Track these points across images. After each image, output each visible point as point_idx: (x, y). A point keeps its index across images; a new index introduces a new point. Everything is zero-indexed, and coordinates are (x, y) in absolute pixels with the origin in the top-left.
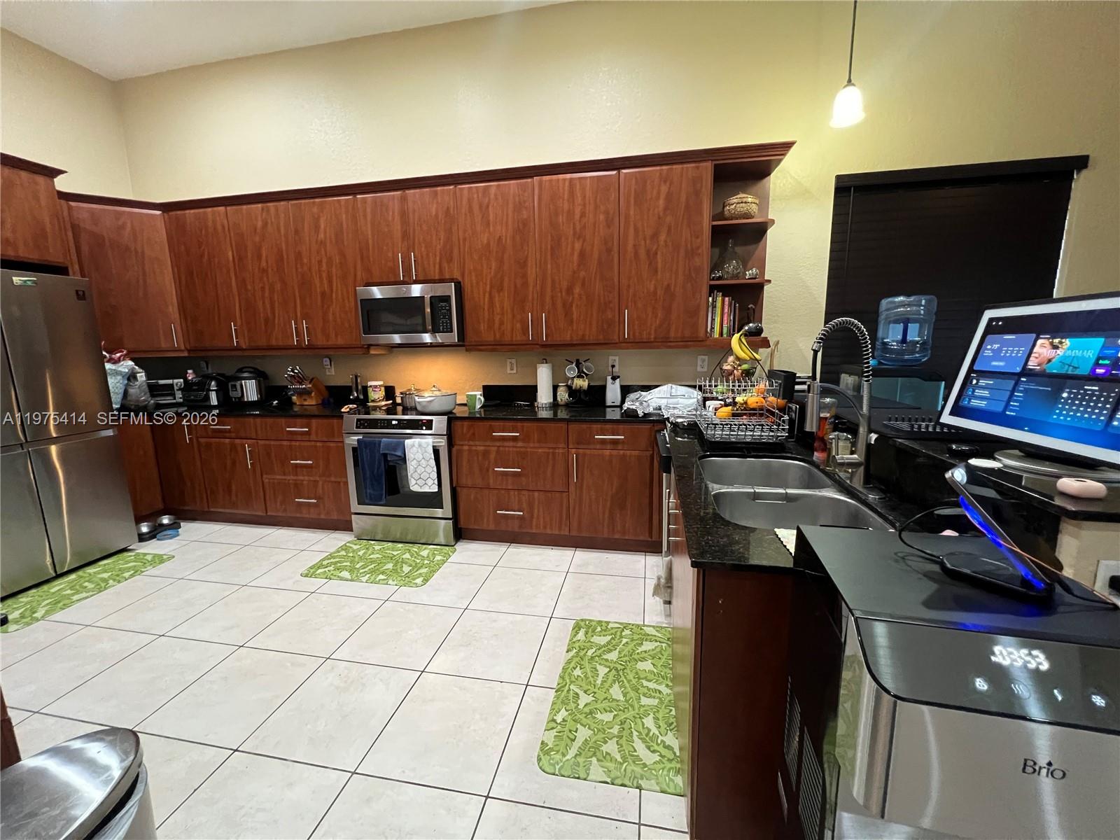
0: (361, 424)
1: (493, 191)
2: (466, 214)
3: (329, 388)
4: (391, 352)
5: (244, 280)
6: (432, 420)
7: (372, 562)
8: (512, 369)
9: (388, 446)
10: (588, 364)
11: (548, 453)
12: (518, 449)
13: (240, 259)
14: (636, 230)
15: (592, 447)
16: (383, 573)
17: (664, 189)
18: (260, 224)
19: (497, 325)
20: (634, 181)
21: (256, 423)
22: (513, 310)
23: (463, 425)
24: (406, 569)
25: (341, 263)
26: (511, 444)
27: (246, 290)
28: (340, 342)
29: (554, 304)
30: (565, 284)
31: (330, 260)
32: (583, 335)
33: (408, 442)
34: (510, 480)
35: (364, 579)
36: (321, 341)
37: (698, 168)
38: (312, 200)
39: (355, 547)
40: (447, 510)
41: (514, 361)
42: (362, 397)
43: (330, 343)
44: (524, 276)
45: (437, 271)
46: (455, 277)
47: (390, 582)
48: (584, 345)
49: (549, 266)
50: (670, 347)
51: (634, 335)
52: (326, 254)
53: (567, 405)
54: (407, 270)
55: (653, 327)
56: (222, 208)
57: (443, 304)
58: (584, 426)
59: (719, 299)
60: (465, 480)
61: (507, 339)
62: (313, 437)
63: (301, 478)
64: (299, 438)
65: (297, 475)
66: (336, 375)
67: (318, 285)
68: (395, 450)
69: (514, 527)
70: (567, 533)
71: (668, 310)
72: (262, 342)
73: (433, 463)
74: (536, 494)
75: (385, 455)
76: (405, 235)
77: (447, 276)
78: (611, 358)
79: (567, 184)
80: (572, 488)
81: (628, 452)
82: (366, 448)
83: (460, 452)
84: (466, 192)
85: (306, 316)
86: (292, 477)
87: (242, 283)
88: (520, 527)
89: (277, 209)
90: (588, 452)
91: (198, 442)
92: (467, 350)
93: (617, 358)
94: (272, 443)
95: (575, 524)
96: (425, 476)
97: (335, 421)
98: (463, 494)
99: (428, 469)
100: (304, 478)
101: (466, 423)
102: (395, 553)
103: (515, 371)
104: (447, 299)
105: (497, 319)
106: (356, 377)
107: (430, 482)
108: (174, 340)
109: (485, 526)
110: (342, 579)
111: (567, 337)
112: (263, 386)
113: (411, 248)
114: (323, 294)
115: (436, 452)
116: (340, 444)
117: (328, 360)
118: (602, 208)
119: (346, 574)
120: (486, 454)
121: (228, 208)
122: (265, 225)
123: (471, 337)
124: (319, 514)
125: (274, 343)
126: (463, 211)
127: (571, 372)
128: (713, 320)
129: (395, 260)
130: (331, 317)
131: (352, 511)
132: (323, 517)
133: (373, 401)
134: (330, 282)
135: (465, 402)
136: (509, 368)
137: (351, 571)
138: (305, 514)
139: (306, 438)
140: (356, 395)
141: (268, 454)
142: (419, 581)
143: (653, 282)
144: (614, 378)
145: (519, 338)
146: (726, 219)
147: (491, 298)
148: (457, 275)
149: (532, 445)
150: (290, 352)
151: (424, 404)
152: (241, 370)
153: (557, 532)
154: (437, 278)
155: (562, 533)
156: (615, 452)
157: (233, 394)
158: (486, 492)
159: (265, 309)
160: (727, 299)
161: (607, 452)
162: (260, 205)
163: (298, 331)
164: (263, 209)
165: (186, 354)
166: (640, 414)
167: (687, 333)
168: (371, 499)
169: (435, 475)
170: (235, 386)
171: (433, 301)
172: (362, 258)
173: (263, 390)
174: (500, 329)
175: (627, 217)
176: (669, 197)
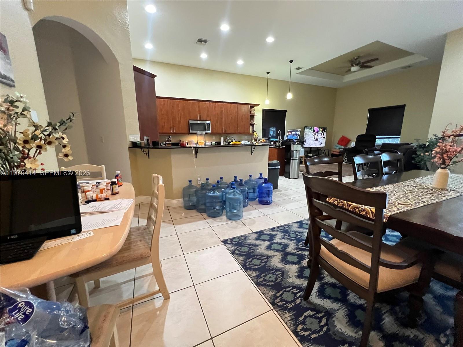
1: (217, 105)
14: (240, 115)
19: (216, 130)
20: (239, 107)
22: (220, 127)
28: (182, 132)
29: (227, 126)
30: (229, 123)
31: (181, 114)
32: (232, 132)
37: (248, 106)
43: (180, 132)
44: (222, 121)
45: (205, 118)
49: (226, 119)
52: (180, 112)
54: (200, 118)
55: (242, 131)
67: (177, 119)
71: (244, 128)
76: (199, 110)
79: (229, 105)
84: (211, 104)
85: (174, 126)
89: (168, 101)
104: (209, 124)
105: (216, 128)
111: (229, 132)
113: (200, 113)
114: (179, 121)
118: (235, 110)
122: (164, 104)
126: (211, 107)
129: (197, 115)
134: (181, 118)
143: (242, 123)
145: (221, 132)
147: (216, 124)
148: (209, 119)
160: (251, 126)
167: (247, 132)
171: (207, 124)
172: (189, 114)
175: (238, 112)
176: (244, 110)
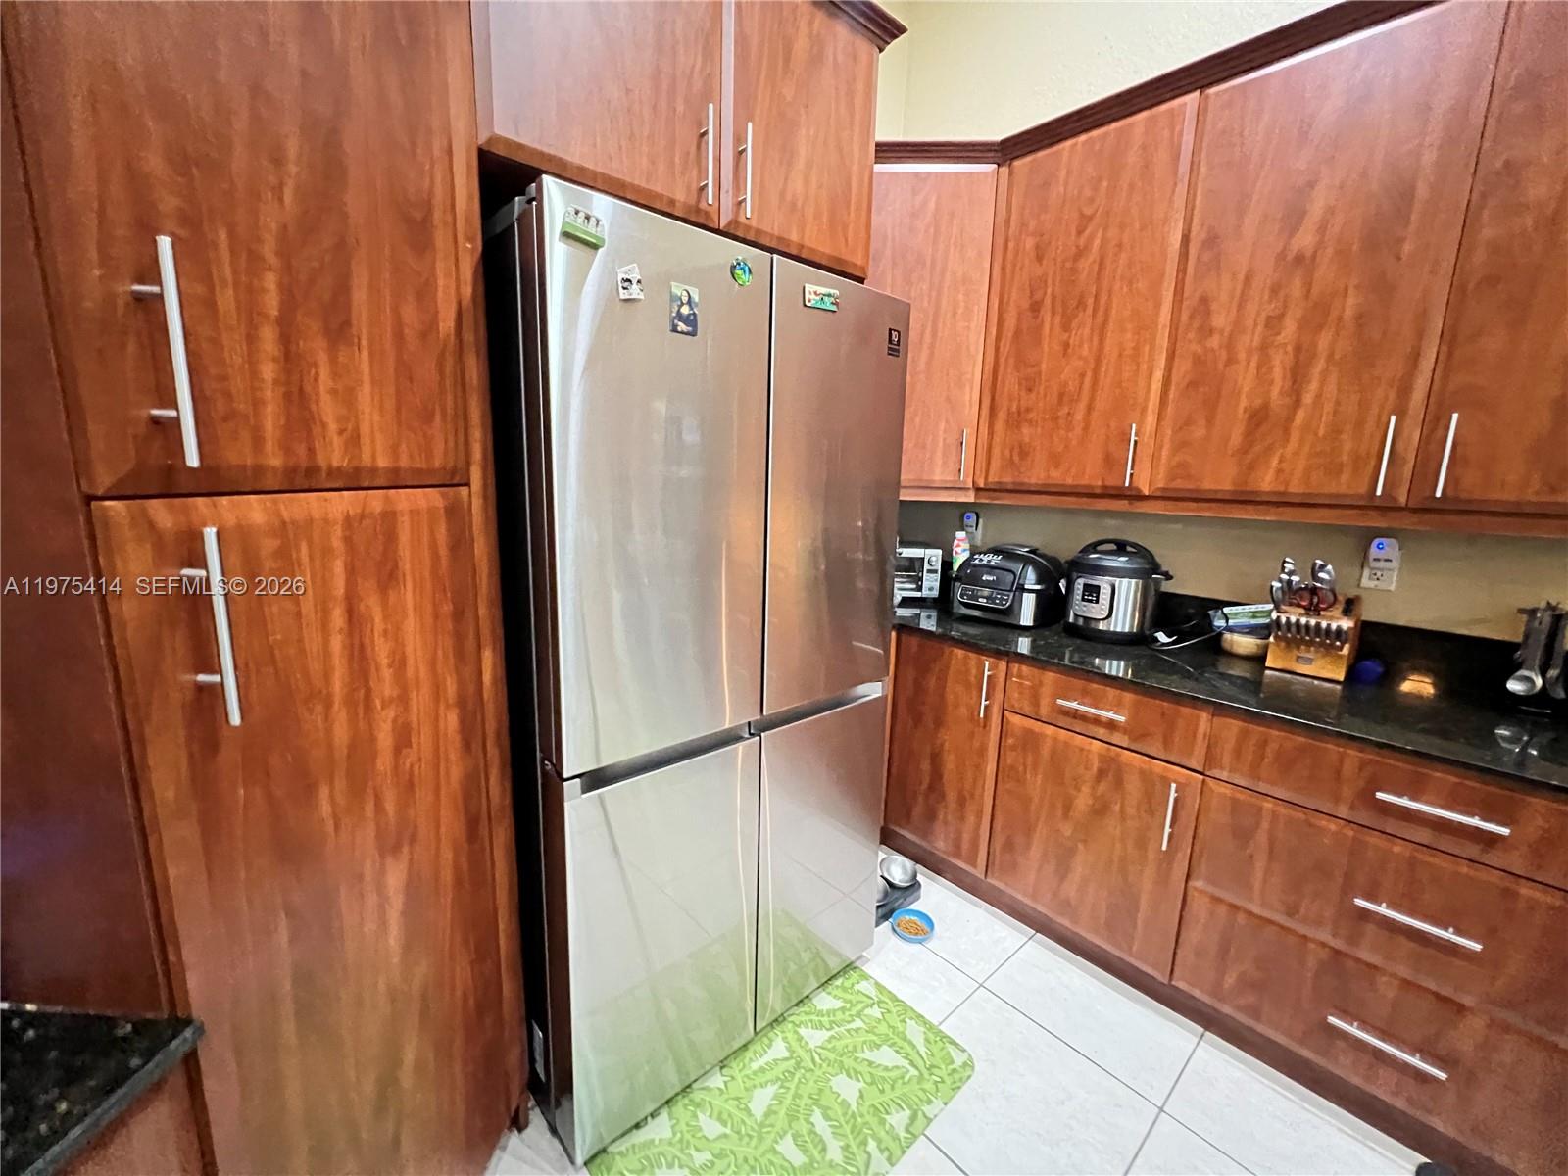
56: (1188, 100)
63: (1371, 959)
72: (1219, 481)
86: (1325, 938)
87: (1197, 312)
108: (962, 464)
112: (1149, 596)
170: (1084, 589)
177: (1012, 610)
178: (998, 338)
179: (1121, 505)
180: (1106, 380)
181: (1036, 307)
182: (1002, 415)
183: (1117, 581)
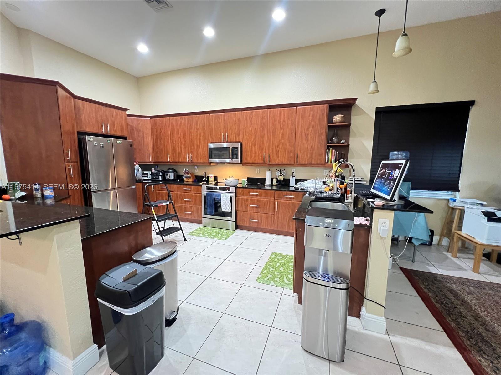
0: (207, 188)
2: (245, 121)
3: (196, 176)
4: (217, 165)
5: (173, 140)
6: (230, 188)
7: (209, 233)
8: (258, 172)
9: (216, 196)
10: (284, 171)
11: (268, 201)
12: (258, 199)
13: (172, 134)
14: (301, 126)
15: (282, 199)
16: (213, 236)
17: (312, 113)
18: (179, 123)
19: (253, 157)
20: (301, 110)
21: (174, 187)
22: (259, 152)
23: (240, 190)
24: (220, 235)
25: (203, 136)
26: (256, 197)
27: (173, 143)
28: (201, 161)
29: (273, 151)
30: (277, 144)
32: (282, 161)
33: (222, 195)
34: (255, 209)
35: (207, 237)
36: (195, 161)
37: (323, 106)
38: (196, 116)
39: (203, 228)
40: (233, 218)
41: (258, 169)
42: (207, 180)
43: (198, 161)
44: (263, 141)
45: (234, 139)
46: (240, 141)
47: (215, 238)
48: (282, 165)
49: (272, 138)
50: (312, 166)
51: (300, 162)
52: (199, 133)
53: (276, 185)
54: (225, 138)
55: (306, 160)
56: (168, 118)
57: (236, 150)
58: (280, 192)
59: (331, 150)
60: (239, 209)
61: (256, 162)
62: (192, 192)
63: (186, 205)
64: (187, 192)
65: (186, 204)
66: (199, 172)
67: (196, 142)
68: (218, 197)
69: (255, 225)
70: (273, 229)
71: (312, 153)
72: (177, 160)
73: (230, 202)
74: (263, 214)
75: (215, 199)
76: (225, 127)
77: (238, 141)
78: (292, 169)
79: (279, 111)
80: (275, 213)
81: (295, 202)
82: (209, 196)
83: (238, 199)
84: (245, 113)
85: (191, 152)
86: (184, 205)
87: (172, 142)
88: (257, 226)
89: (185, 118)
90: (281, 201)
91: (156, 192)
92: (243, 165)
93: (295, 170)
94: (179, 193)
95: (276, 225)
96: (227, 206)
97: (199, 187)
98: (239, 213)
99: (228, 204)
100: (188, 205)
101: (241, 189)
102: (216, 231)
103: (259, 173)
104: (237, 148)
105: (253, 155)
106: (205, 173)
107: (228, 208)
108: (150, 159)
109: (245, 225)
110: (200, 236)
111: (277, 162)
112: (175, 175)
113: (226, 131)
114: (197, 145)
115: (231, 199)
116: (200, 195)
117: (196, 167)
118: (290, 119)
119: (201, 235)
120: (247, 200)
121: (170, 118)
122: (181, 123)
123: (244, 161)
124: (192, 217)
125: (180, 161)
126: (244, 119)
127: (278, 173)
128: (328, 158)
129: (221, 135)
130: (199, 153)
131: (203, 217)
132: (193, 218)
133: (210, 181)
134: (200, 142)
135: (241, 183)
136: (256, 172)
137: (203, 234)
138: (187, 217)
139: (189, 192)
140: (205, 179)
141: (177, 197)
142: (224, 239)
143: (307, 144)
144: (293, 176)
145: (260, 162)
146: (333, 123)
147: (252, 148)
148: (241, 141)
149: (263, 198)
150: (185, 164)
151: (228, 183)
152: (169, 169)
153: (270, 228)
154: (234, 141)
155: (272, 229)
156: (290, 202)
157: (167, 177)
158: (246, 213)
159: (179, 150)
160: (333, 150)
161: (288, 202)
162: (180, 117)
163: (188, 157)
164: (181, 118)
165: (153, 163)
166: (300, 189)
167: (319, 162)
168: (209, 213)
169: (230, 206)
170: (167, 174)
171: (233, 149)
172: (211, 135)
173: (175, 176)
174: (254, 158)
175: (299, 122)
176: (313, 116)
177: (159, 178)
178: (153, 142)
179: (169, 164)
180: (165, 148)
181: (157, 138)
182: (155, 152)
183: (170, 173)
